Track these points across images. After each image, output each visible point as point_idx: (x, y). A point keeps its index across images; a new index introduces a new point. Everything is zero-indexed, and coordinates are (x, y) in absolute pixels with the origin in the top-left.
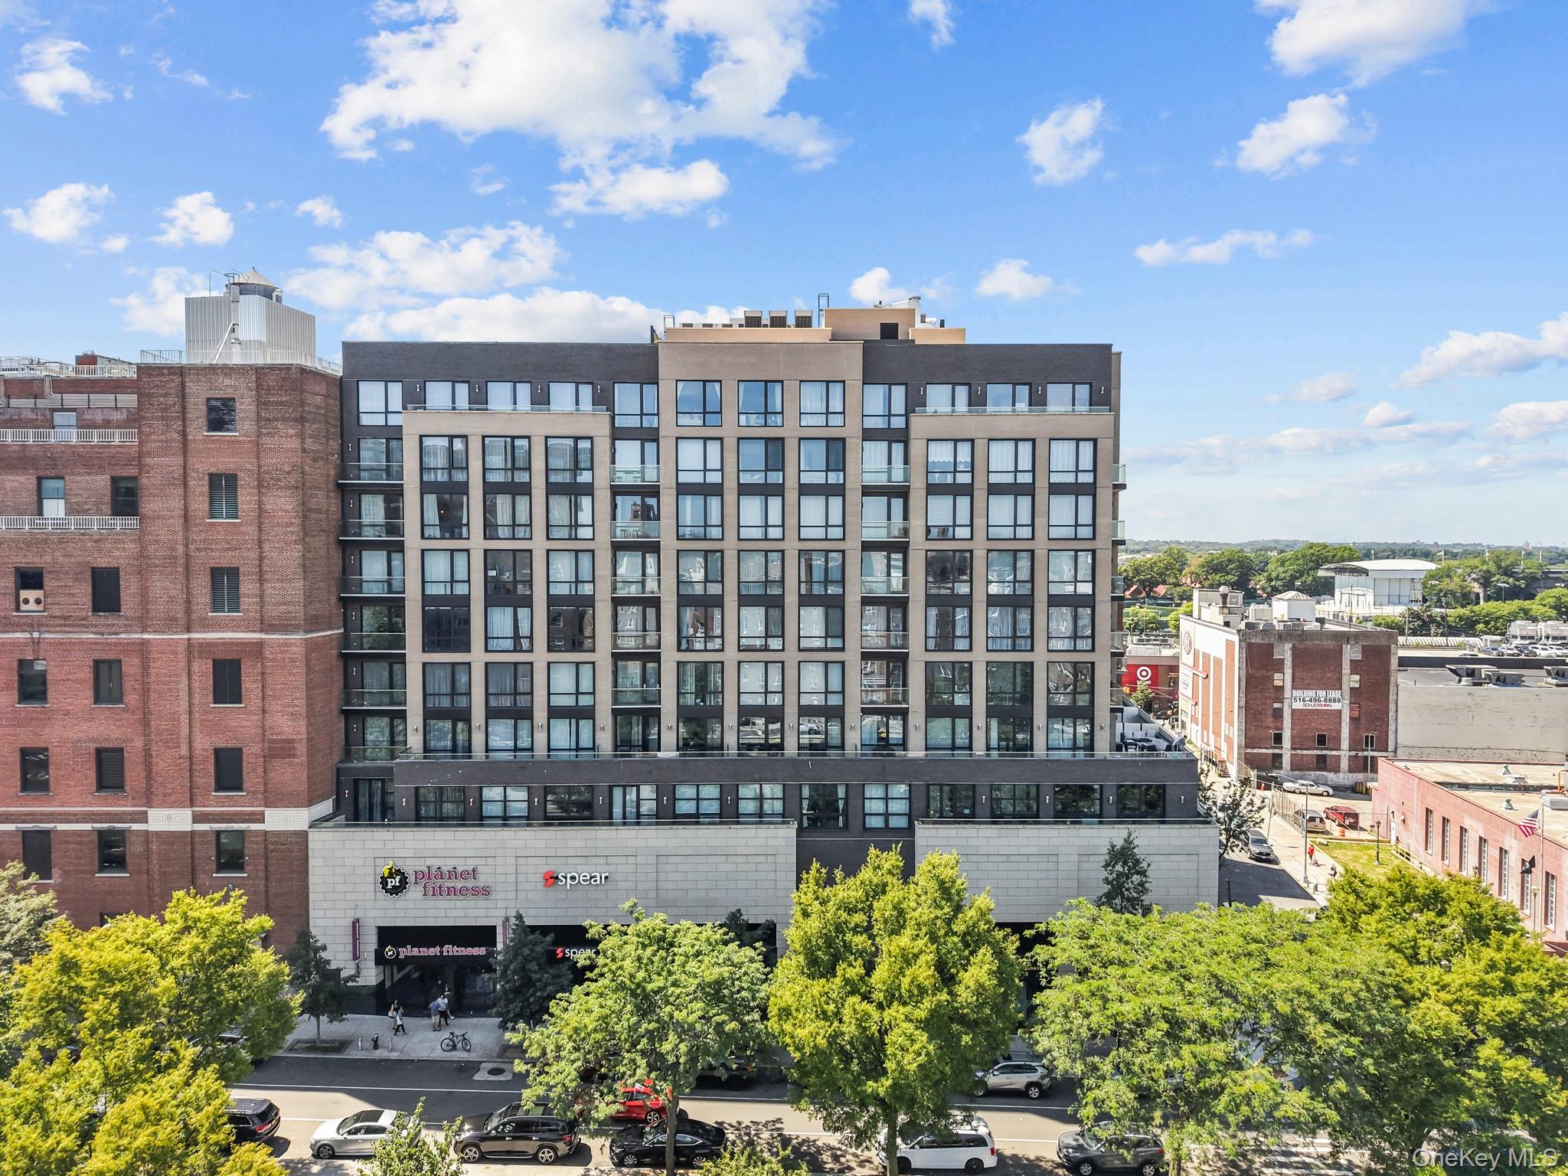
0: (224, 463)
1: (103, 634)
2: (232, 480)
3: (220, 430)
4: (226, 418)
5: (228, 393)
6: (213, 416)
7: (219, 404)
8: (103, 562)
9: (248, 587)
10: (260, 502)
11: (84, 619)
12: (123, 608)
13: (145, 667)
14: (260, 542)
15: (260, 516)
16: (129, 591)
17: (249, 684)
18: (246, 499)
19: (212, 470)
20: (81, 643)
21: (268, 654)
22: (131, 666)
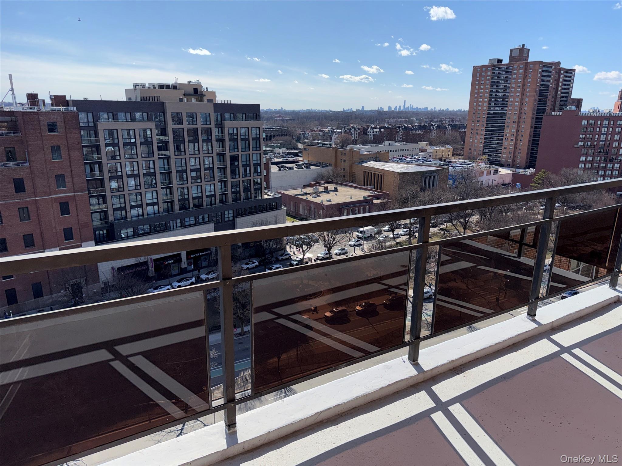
0: (55, 143)
1: (20, 199)
2: (59, 147)
3: (52, 132)
4: (54, 128)
5: (54, 120)
6: (50, 127)
7: (51, 124)
8: (17, 177)
9: (68, 180)
10: (69, 154)
11: (13, 195)
12: (26, 190)
13: (37, 207)
14: (71, 166)
15: (70, 158)
16: (28, 185)
17: (72, 208)
18: (64, 153)
19: (52, 145)
20: (13, 203)
21: (77, 198)
22: (32, 209)
